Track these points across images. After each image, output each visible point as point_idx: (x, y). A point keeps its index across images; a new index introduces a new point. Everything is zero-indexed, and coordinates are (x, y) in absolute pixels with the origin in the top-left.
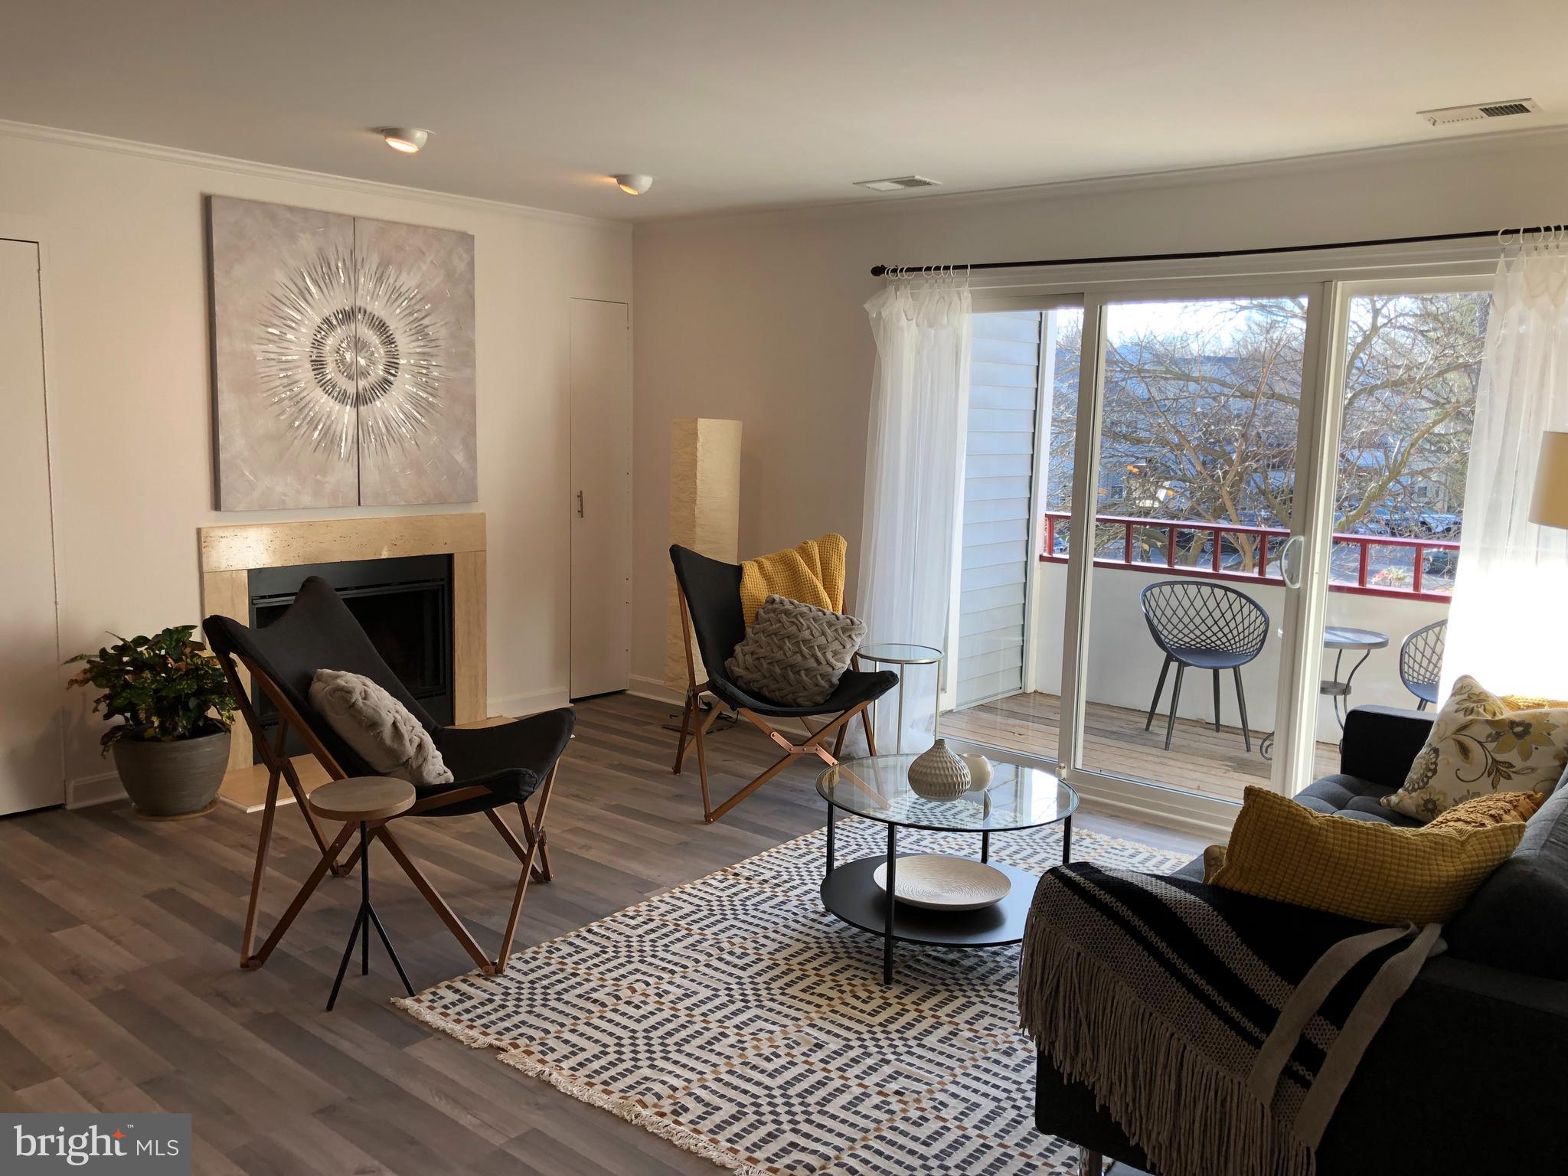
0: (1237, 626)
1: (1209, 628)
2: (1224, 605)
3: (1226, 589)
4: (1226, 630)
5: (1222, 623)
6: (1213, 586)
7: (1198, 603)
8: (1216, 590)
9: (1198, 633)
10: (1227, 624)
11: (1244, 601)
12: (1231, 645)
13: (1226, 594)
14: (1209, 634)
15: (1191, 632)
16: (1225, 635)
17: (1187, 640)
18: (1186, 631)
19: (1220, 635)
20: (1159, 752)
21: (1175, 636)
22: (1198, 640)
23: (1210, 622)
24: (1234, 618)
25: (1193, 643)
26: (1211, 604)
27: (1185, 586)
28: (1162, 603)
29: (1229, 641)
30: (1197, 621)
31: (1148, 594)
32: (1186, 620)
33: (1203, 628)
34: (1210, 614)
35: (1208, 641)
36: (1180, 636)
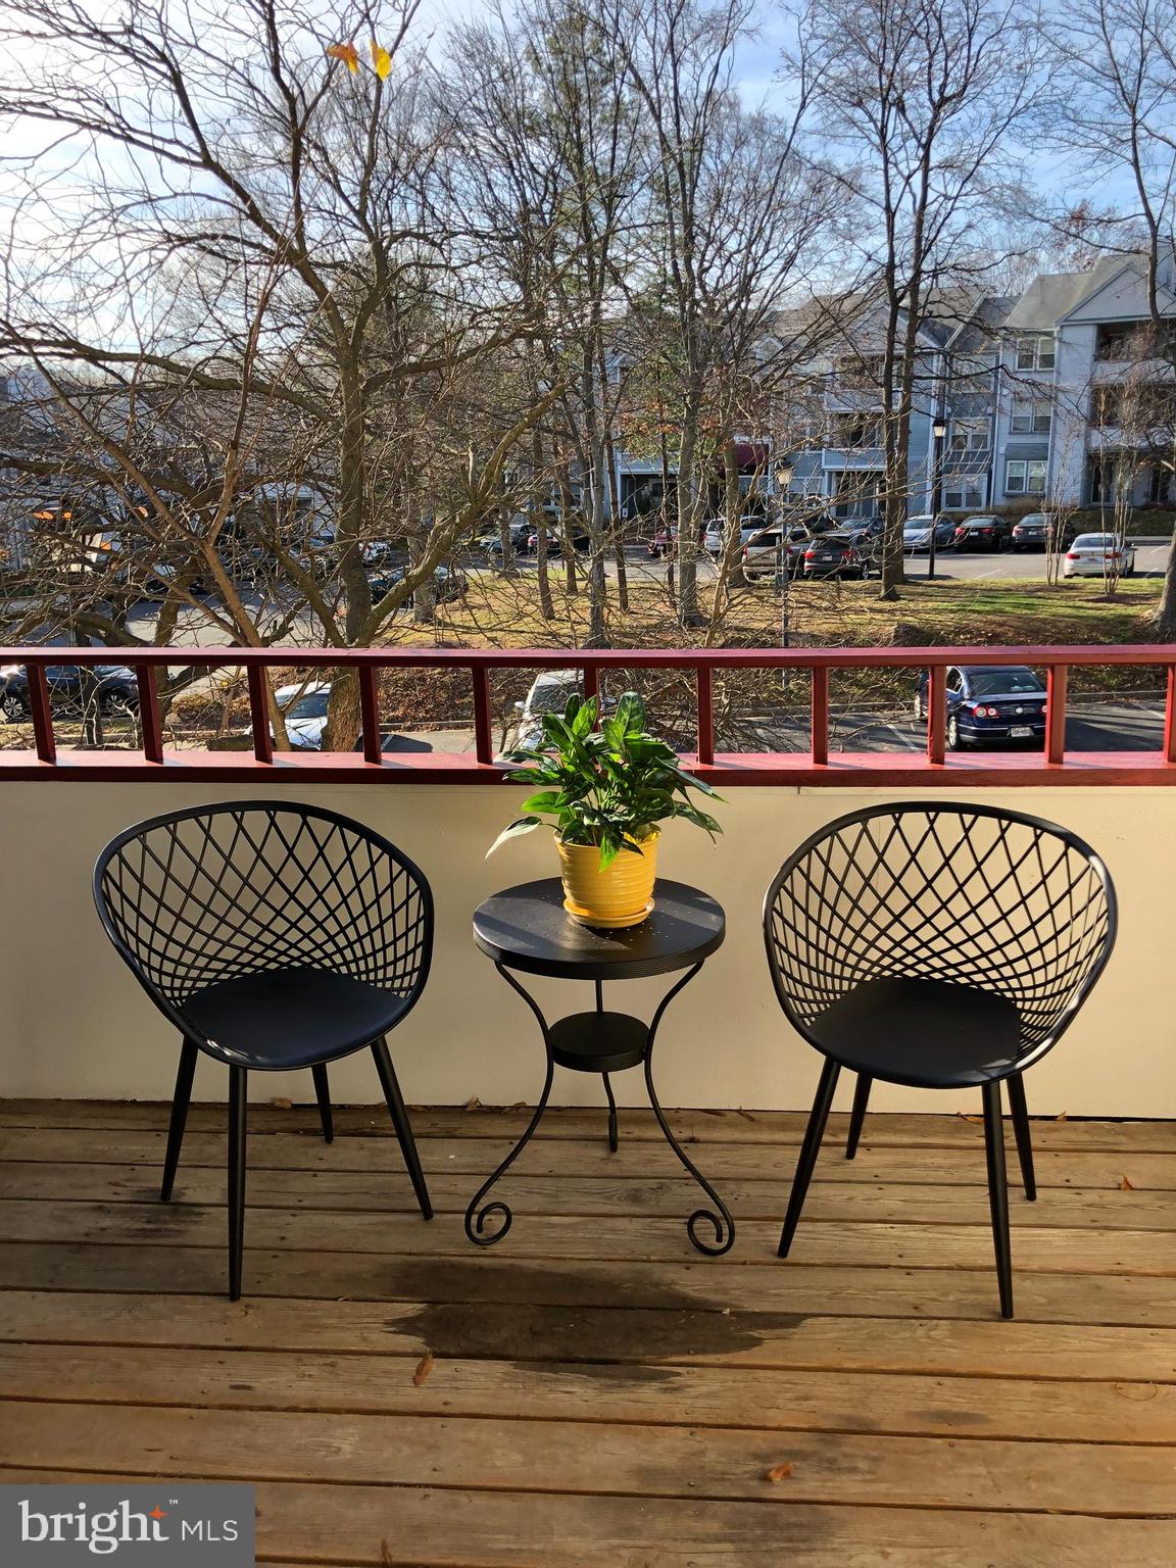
0: (345, 899)
1: (279, 913)
2: (306, 852)
3: (305, 811)
4: (320, 911)
5: (306, 895)
6: (271, 807)
7: (244, 856)
8: (281, 817)
9: (252, 929)
10: (320, 895)
11: (352, 837)
12: (340, 950)
13: (305, 823)
14: (280, 926)
15: (238, 930)
16: (319, 924)
17: (229, 954)
18: (224, 933)
19: (307, 924)
20: (221, 1305)
21: (199, 954)
22: (257, 948)
23: (277, 897)
24: (334, 878)
25: (246, 958)
26: (275, 852)
27: (205, 820)
28: (154, 878)
29: (331, 938)
30: (248, 900)
31: (113, 866)
32: (220, 905)
33: (264, 914)
34: (276, 877)
35: (281, 946)
36: (212, 948)
